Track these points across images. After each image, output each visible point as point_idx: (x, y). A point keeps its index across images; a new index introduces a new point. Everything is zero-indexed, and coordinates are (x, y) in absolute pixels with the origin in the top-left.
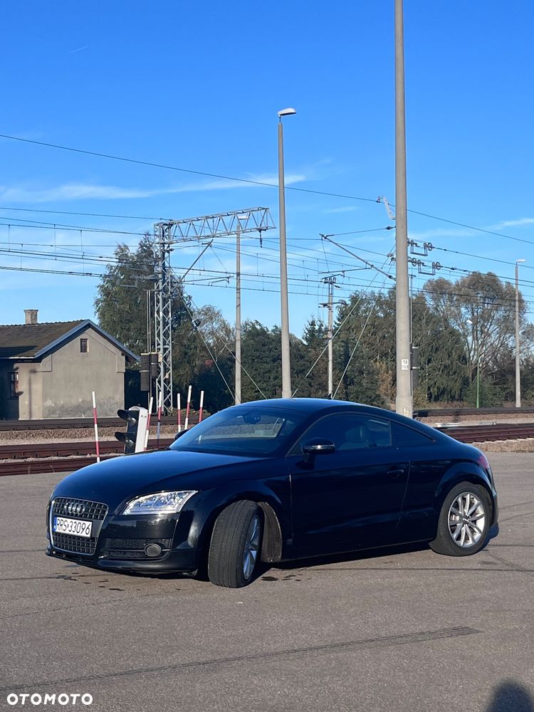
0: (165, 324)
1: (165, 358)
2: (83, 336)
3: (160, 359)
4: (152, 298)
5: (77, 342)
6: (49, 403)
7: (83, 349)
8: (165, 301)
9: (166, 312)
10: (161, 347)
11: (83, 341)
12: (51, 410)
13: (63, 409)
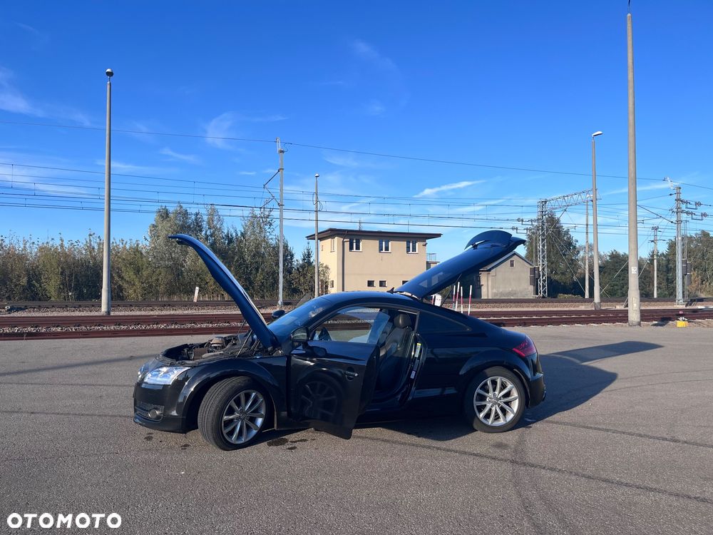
0: (543, 252)
1: (543, 269)
2: (511, 259)
3: (540, 270)
4: (536, 239)
5: (509, 262)
6: (495, 291)
7: (512, 265)
8: (543, 240)
9: (543, 246)
10: (541, 263)
11: (512, 262)
12: (496, 294)
13: (502, 294)
